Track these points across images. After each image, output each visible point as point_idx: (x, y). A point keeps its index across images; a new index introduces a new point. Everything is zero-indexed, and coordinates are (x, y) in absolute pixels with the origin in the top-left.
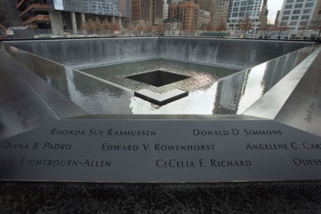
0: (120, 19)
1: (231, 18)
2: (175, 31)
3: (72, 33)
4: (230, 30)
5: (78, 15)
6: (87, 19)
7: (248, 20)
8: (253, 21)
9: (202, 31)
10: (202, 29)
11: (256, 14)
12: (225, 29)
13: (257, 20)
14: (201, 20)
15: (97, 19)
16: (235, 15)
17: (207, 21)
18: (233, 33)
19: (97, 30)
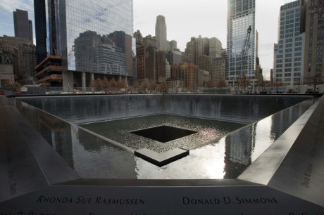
0: (126, 78)
1: (229, 76)
2: (178, 89)
3: (81, 90)
4: (230, 86)
5: (88, 75)
6: (95, 78)
7: (245, 78)
8: (250, 78)
9: (203, 88)
10: (204, 86)
11: (252, 72)
12: (225, 86)
13: (253, 77)
14: (202, 79)
15: (105, 78)
16: (233, 73)
17: (208, 79)
18: (233, 89)
19: (105, 87)
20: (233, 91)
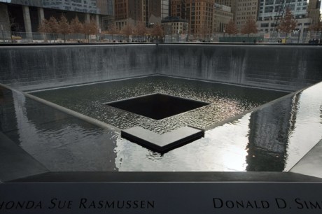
0: (97, 17)
1: (263, 15)
2: (180, 36)
3: (24, 37)
4: (264, 32)
5: (34, 11)
6: (47, 17)
7: (289, 17)
8: (298, 17)
9: (220, 35)
10: (221, 31)
11: (302, 6)
12: (255, 31)
13: (304, 16)
14: (218, 19)
15: (63, 17)
16: (269, 10)
17: (227, 20)
18: (267, 36)
19: (64, 33)
20: (268, 39)
